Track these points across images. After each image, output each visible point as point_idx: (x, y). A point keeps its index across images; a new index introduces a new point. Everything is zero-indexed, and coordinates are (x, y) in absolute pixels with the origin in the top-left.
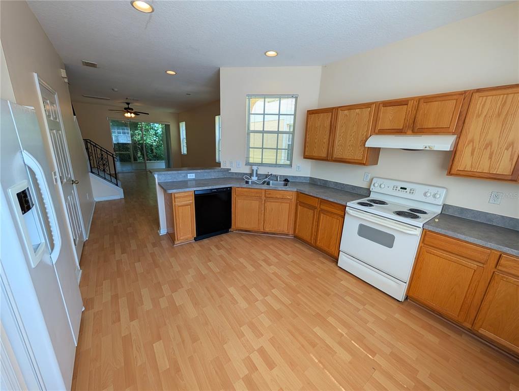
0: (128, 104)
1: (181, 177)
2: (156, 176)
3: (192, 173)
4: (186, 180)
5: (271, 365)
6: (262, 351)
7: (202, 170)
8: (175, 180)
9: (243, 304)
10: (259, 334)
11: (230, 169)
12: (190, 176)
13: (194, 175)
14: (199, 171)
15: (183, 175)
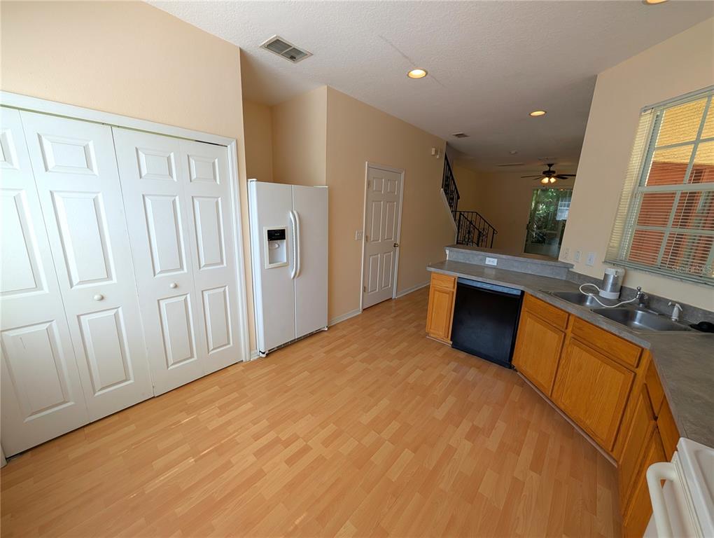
0: (550, 165)
1: (476, 259)
2: (447, 252)
3: (494, 258)
4: (483, 264)
5: (290, 461)
6: (305, 450)
7: (509, 257)
8: (467, 262)
9: (366, 419)
10: (326, 443)
11: (572, 266)
12: (489, 261)
13: (496, 260)
14: (504, 256)
15: (480, 257)
